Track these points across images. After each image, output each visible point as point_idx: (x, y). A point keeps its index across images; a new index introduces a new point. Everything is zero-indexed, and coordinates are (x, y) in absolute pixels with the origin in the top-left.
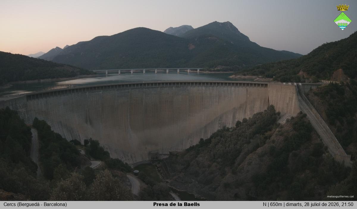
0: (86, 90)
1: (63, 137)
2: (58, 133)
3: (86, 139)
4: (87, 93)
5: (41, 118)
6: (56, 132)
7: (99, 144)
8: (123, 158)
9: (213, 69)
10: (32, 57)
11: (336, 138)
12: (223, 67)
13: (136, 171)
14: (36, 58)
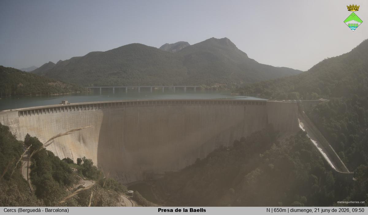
0: (79, 107)
1: (56, 155)
2: (50, 151)
3: (79, 158)
4: (81, 110)
5: (32, 135)
6: (48, 150)
7: (92, 163)
8: (117, 178)
9: (210, 87)
10: (24, 72)
11: (337, 155)
12: (221, 85)
13: (130, 191)
14: (28, 73)
